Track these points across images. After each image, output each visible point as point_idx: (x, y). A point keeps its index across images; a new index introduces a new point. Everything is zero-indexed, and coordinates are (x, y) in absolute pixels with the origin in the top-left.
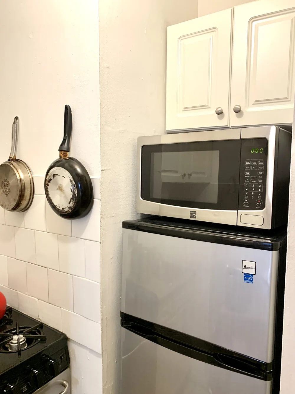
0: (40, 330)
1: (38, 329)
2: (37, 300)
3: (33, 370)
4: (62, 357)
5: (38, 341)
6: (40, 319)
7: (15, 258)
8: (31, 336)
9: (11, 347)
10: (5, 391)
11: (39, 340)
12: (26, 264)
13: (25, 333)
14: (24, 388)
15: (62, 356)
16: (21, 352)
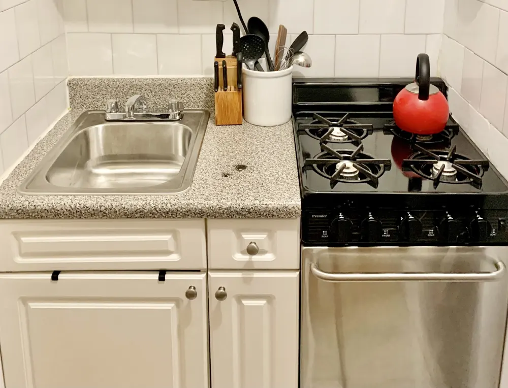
0: (481, 169)
1: (479, 166)
2: (489, 123)
3: (448, 214)
4: (502, 223)
5: (469, 181)
6: (489, 156)
7: (473, 52)
8: (466, 172)
9: (433, 173)
10: (402, 218)
11: (472, 180)
12: (484, 62)
13: (457, 162)
14: (430, 230)
15: (502, 220)
16: (440, 184)
